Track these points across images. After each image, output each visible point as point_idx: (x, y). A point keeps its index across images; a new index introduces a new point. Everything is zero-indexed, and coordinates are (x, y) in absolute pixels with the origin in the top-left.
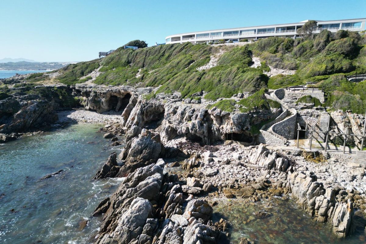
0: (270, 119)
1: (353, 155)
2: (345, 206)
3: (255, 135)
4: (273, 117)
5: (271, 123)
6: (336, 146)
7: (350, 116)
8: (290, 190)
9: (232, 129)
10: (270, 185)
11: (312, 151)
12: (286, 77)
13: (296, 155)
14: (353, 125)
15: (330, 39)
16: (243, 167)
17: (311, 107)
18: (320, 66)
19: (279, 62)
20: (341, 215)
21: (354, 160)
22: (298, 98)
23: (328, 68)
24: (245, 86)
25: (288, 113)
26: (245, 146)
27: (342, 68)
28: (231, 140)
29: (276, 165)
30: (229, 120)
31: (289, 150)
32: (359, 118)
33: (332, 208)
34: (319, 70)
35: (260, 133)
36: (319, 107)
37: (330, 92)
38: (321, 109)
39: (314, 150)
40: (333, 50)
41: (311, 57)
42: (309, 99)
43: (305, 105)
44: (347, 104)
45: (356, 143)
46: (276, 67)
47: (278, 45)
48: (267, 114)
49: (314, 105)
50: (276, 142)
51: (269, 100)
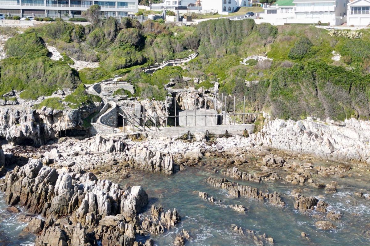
0: (95, 112)
1: (162, 131)
2: (169, 157)
3: (88, 128)
4: (97, 111)
5: (97, 116)
6: (149, 127)
7: (155, 102)
8: (133, 161)
9: (69, 125)
10: (117, 162)
11: (135, 133)
12: (94, 70)
13: (125, 139)
14: (157, 110)
15: (118, 28)
16: (91, 156)
17: (126, 98)
18: (121, 60)
19: (80, 53)
20: (168, 162)
21: (163, 135)
22: (113, 91)
23: (127, 61)
24: (63, 83)
25: (109, 106)
26: (80, 140)
27: (137, 61)
28: (64, 136)
29: (115, 148)
30: (62, 118)
31: (118, 136)
32: (161, 104)
33: (162, 161)
34: (120, 63)
35: (91, 126)
36: (132, 98)
37: (136, 84)
38: (133, 99)
39: (136, 133)
40: (125, 41)
41: (106, 47)
42: (123, 91)
43: (121, 97)
44: (151, 94)
45: (161, 123)
46: (78, 59)
47: (70, 33)
48: (92, 108)
49: (128, 97)
50: (106, 131)
51: (91, 95)
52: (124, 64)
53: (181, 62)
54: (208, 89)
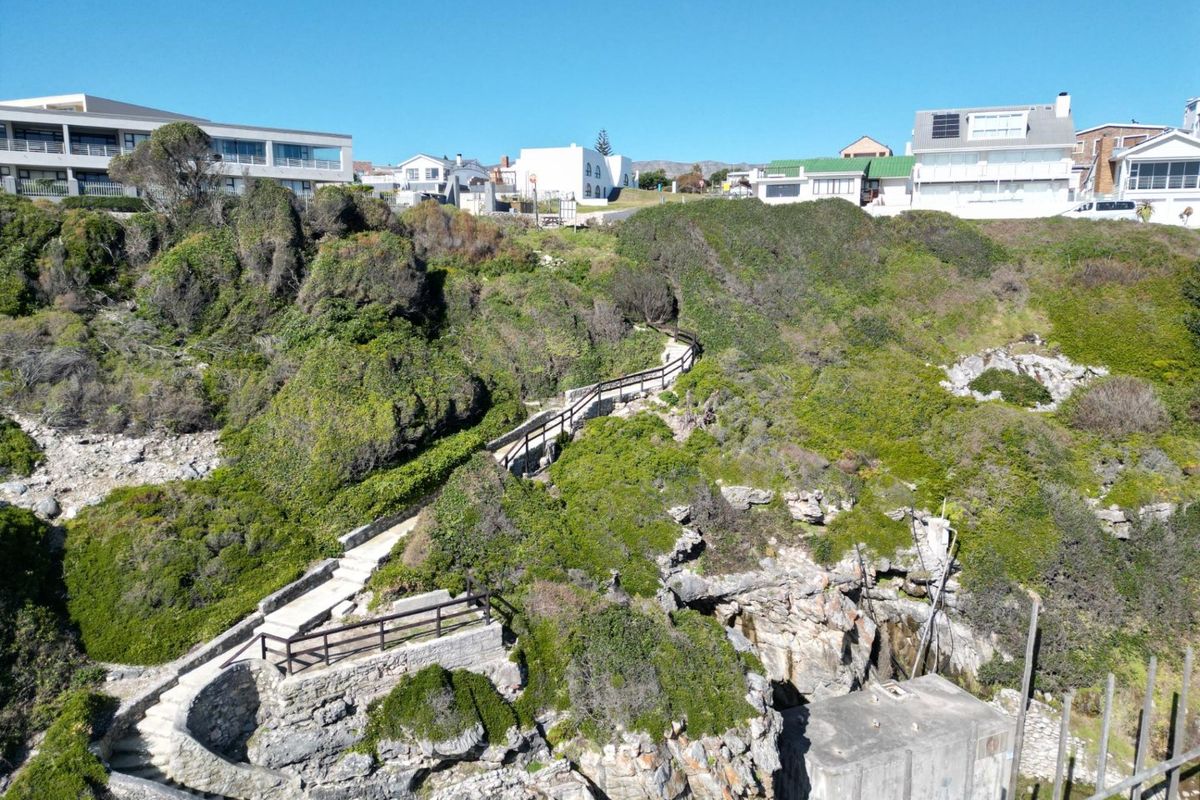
7: (688, 752)
17: (468, 755)
18: (363, 413)
19: (85, 379)
34: (366, 435)
36: (511, 736)
38: (526, 748)
40: (353, 293)
41: (256, 330)
42: (443, 703)
43: (435, 755)
44: (652, 687)
47: (32, 254)
49: (486, 736)
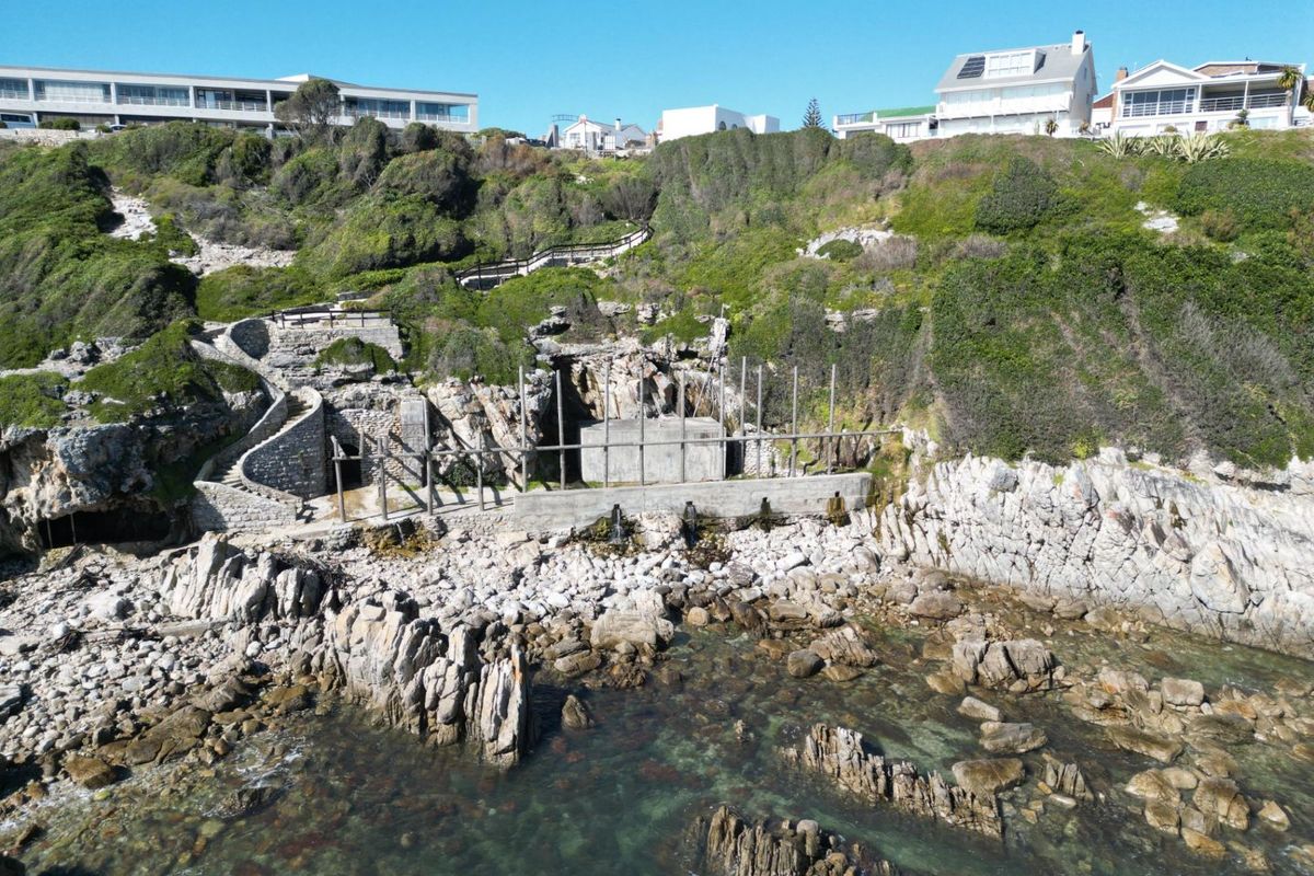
0: (228, 434)
1: (506, 510)
2: (506, 668)
3: (176, 505)
4: (239, 427)
5: (235, 447)
6: (457, 492)
7: (481, 392)
8: (340, 676)
9: (66, 496)
10: (265, 678)
11: (390, 522)
12: (265, 274)
13: (343, 549)
14: (493, 421)
15: (389, 150)
16: (143, 645)
17: (365, 378)
18: (371, 239)
20: (499, 699)
21: (510, 524)
22: (317, 349)
23: (396, 246)
24: (100, 314)
25: (293, 406)
26: (142, 555)
27: (437, 246)
28: (72, 544)
29: (276, 599)
30: (46, 463)
31: (315, 534)
32: (506, 397)
33: (472, 687)
34: (369, 251)
35: (196, 491)
36: (390, 373)
37: (414, 323)
38: (398, 381)
39: (397, 518)
40: (404, 187)
41: (337, 205)
42: (354, 349)
43: (345, 372)
44: (468, 359)
45: (510, 472)
46: (218, 237)
47: (214, 156)
48: (213, 418)
49: (375, 370)
50: (263, 515)
51: (213, 362)
52: (381, 253)
53: (596, 254)
54: (689, 342)
